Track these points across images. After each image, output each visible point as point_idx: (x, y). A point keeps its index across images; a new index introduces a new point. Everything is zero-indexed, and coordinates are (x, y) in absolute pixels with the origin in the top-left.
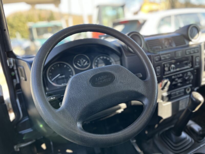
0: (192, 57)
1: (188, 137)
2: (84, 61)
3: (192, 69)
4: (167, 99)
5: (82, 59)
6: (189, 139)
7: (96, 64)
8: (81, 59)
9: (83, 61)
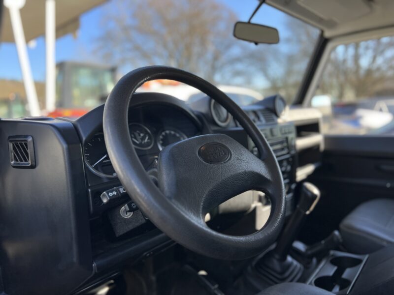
0: (287, 138)
1: (295, 263)
2: (142, 135)
3: (288, 156)
4: (264, 201)
5: (138, 132)
6: (296, 266)
7: (161, 142)
8: (136, 131)
9: (140, 135)
